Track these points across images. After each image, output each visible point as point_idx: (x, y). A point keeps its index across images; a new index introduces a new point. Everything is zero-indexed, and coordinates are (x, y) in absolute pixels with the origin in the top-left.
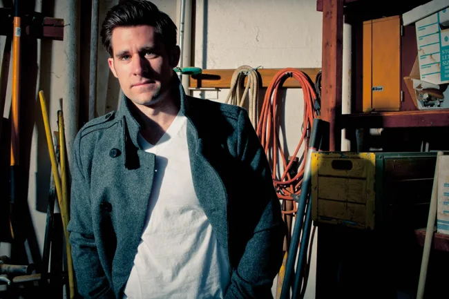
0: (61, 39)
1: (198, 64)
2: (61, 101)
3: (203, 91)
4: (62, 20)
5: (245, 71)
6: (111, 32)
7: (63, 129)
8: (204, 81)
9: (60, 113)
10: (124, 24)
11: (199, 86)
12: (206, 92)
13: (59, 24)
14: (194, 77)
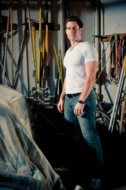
0: (60, 30)
1: (102, 35)
2: (61, 47)
3: (103, 42)
4: (60, 24)
5: (114, 35)
6: (67, 23)
7: (61, 55)
8: (103, 39)
9: (60, 51)
10: (70, 21)
11: (102, 40)
12: (104, 43)
13: (59, 26)
14: (100, 38)
